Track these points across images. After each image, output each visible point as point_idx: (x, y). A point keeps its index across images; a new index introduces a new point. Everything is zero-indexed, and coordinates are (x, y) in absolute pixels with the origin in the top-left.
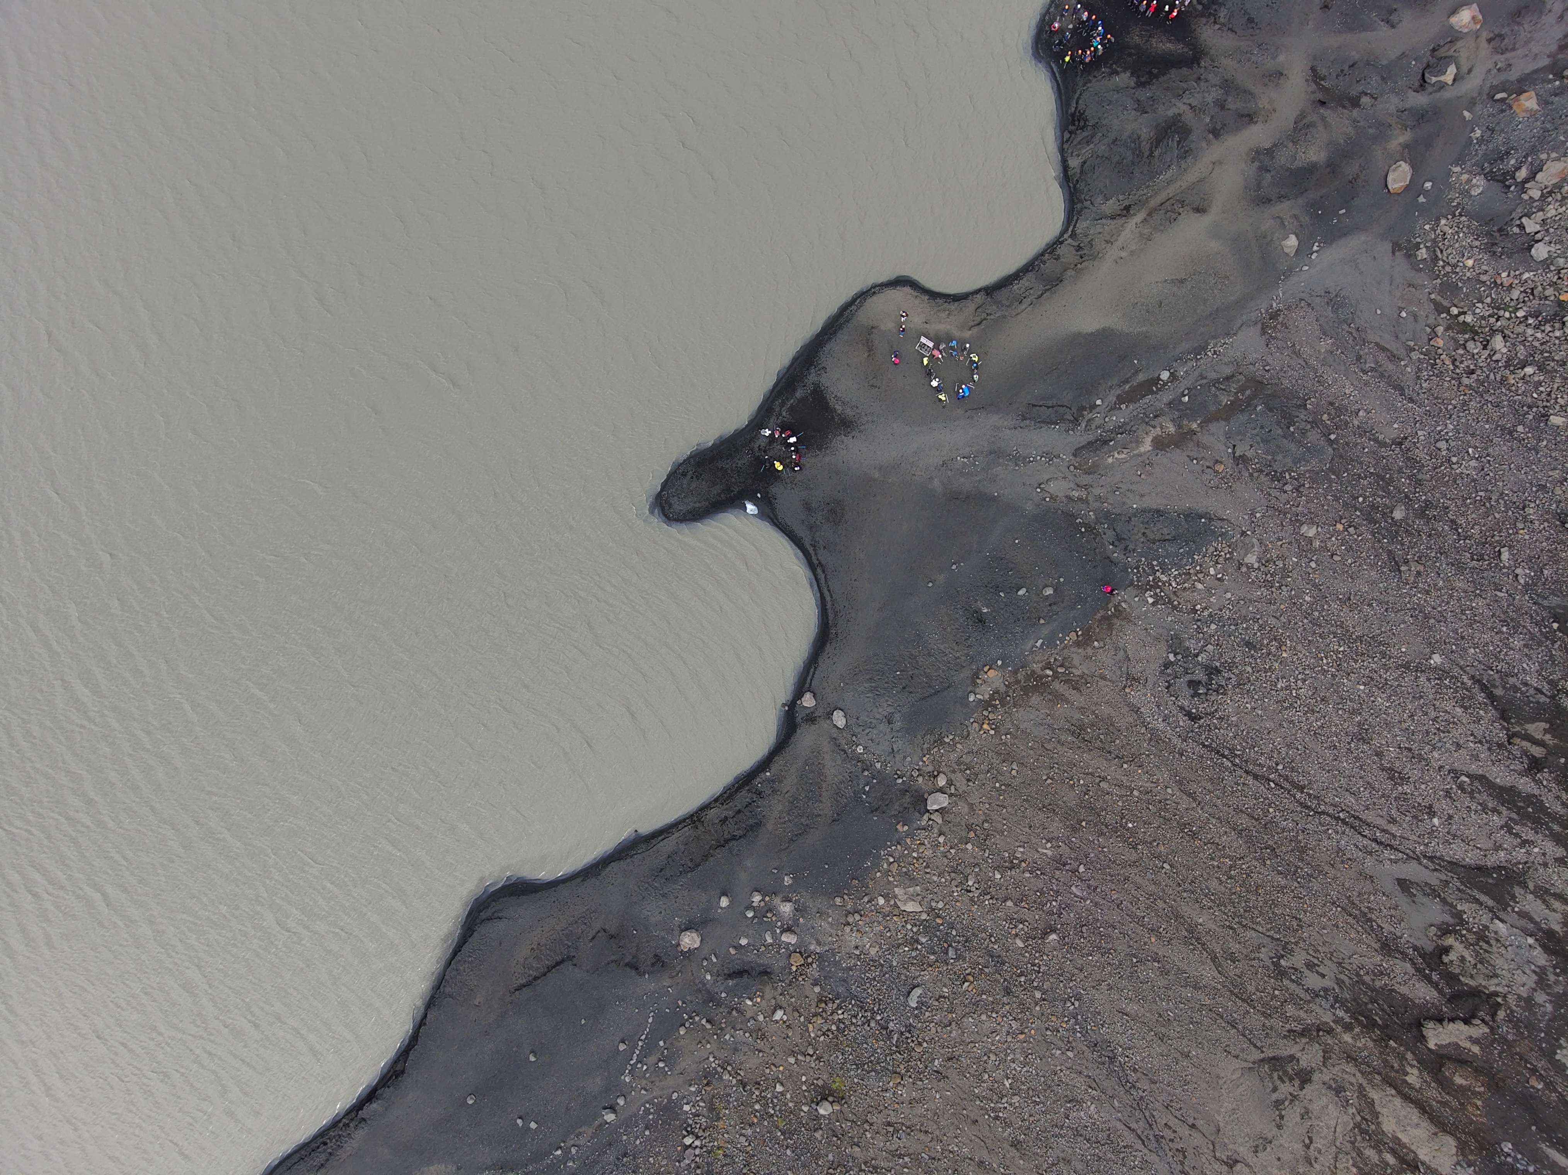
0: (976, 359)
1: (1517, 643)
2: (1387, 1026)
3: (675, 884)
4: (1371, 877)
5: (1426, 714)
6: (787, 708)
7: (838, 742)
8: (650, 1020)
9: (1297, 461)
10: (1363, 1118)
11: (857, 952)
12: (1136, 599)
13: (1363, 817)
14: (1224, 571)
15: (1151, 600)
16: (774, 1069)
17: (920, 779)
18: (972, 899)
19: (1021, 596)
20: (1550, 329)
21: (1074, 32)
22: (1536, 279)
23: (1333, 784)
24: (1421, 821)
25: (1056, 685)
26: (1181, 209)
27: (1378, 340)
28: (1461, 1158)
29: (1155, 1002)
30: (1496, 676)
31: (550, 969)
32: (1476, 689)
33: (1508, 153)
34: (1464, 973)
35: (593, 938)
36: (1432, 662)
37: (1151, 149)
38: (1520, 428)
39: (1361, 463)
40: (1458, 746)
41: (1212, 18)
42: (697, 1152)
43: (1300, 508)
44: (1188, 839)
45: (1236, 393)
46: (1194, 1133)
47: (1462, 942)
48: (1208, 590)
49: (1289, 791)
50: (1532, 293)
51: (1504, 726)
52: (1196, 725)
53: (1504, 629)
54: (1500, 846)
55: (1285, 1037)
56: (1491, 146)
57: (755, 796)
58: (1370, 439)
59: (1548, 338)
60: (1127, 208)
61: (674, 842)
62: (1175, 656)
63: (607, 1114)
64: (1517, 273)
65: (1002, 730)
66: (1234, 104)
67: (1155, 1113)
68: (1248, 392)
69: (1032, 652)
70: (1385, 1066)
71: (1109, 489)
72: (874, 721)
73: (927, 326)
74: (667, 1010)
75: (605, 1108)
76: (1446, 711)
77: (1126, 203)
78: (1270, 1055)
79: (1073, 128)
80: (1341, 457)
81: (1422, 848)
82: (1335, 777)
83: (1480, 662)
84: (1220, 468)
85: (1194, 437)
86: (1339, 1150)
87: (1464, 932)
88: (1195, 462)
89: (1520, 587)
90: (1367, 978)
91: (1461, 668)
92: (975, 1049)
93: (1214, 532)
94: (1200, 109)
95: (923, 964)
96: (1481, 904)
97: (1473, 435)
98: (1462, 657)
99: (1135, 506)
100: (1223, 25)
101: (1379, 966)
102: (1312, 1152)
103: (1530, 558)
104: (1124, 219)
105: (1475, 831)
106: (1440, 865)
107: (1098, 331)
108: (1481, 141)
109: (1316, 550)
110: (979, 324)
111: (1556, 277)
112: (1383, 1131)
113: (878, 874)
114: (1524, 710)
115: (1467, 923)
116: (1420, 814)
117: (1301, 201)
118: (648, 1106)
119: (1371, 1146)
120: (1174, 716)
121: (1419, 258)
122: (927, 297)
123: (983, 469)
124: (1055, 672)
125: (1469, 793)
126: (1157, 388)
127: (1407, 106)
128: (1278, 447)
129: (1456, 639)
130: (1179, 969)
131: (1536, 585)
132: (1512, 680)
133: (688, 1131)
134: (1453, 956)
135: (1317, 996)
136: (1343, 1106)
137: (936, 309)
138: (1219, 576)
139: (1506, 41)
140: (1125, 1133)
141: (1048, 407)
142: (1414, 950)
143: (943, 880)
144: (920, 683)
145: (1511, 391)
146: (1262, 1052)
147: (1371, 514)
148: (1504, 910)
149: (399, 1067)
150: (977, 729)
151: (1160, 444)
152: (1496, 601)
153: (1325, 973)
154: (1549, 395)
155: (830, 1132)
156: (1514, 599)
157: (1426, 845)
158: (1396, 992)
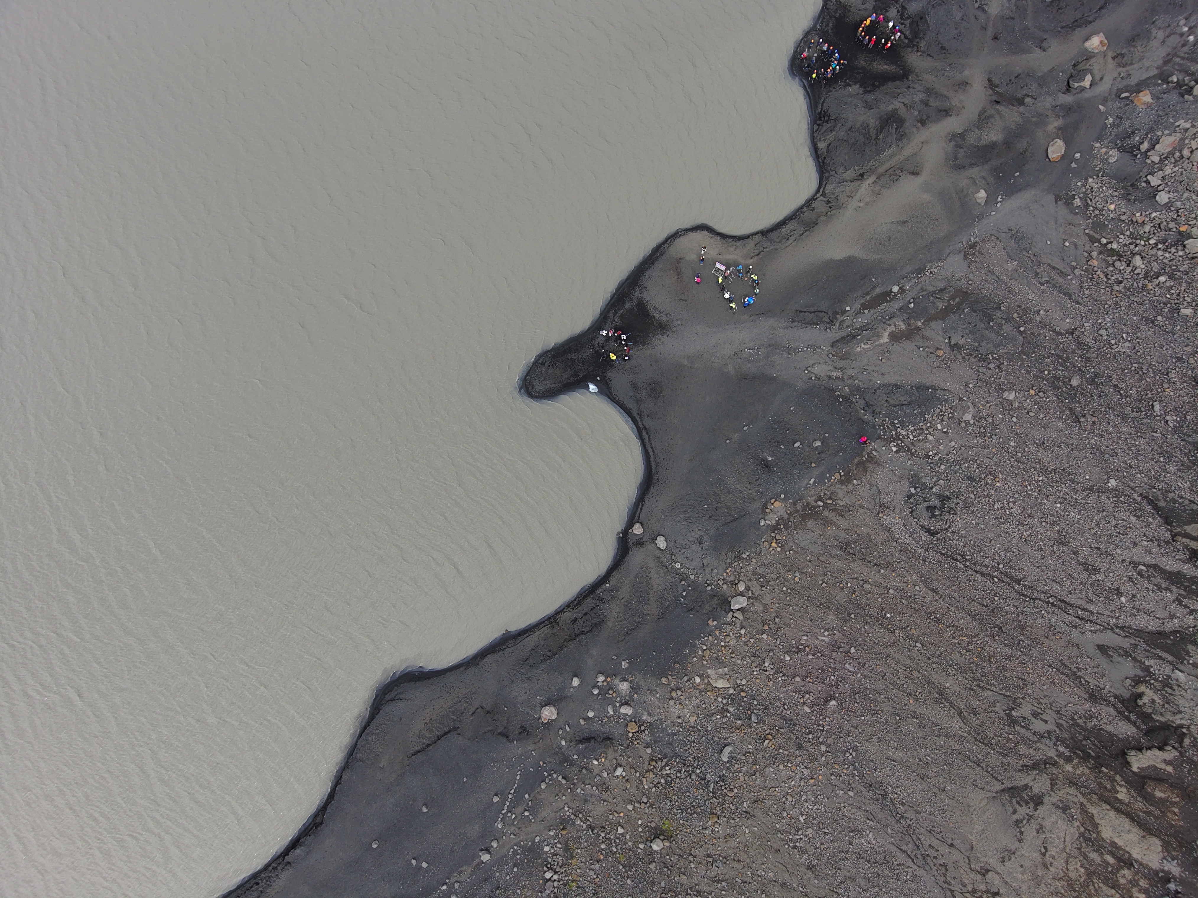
0: (756, 278)
1: (1172, 468)
2: (1099, 757)
3: (537, 669)
4: (1077, 645)
5: (1108, 522)
6: (621, 535)
7: (661, 560)
8: (518, 778)
9: (997, 346)
10: (1086, 829)
11: (680, 721)
12: (884, 448)
13: (1067, 599)
14: (948, 426)
15: (894, 449)
16: (616, 815)
17: (725, 586)
18: (768, 677)
19: (797, 448)
20: (1175, 251)
21: (818, 58)
22: (1161, 217)
23: (1042, 576)
24: (1111, 600)
25: (826, 513)
26: (901, 173)
27: (1050, 262)
28: (1166, 854)
29: (916, 749)
30: (1159, 493)
31: (439, 738)
32: (1145, 503)
33: (1133, 133)
34: (1155, 711)
35: (473, 714)
36: (1110, 485)
37: (877, 134)
38: (1159, 318)
39: (1045, 347)
40: (1135, 544)
41: (916, 49)
42: (556, 884)
43: (1002, 380)
44: (933, 623)
45: (949, 301)
46: (952, 850)
47: (1151, 689)
48: (937, 441)
49: (1009, 584)
50: (1160, 227)
51: (1168, 529)
52: (935, 539)
53: (1162, 459)
54: (1174, 615)
55: (1020, 771)
56: (1121, 129)
57: (598, 602)
58: (1049, 331)
59: (1174, 257)
60: (862, 175)
61: (536, 639)
62: (915, 489)
63: (483, 854)
64: (1147, 213)
65: (787, 547)
66: (934, 103)
67: (920, 837)
68: (957, 300)
69: (807, 488)
70: (1100, 788)
71: (859, 371)
72: (688, 543)
73: (720, 256)
74: (531, 769)
75: (482, 850)
76: (1123, 520)
77: (861, 171)
78: (1009, 786)
79: (820, 122)
80: (1029, 343)
81: (1114, 620)
82: (1043, 571)
83: (1145, 484)
84: (940, 353)
85: (920, 332)
86: (1069, 856)
87: (1152, 681)
88: (921, 349)
89: (1170, 429)
90: (1080, 721)
91: (1132, 489)
92: (775, 792)
93: (939, 398)
94: (910, 106)
95: (732, 728)
96: (1163, 660)
97: (1125, 325)
98: (1131, 481)
99: (878, 382)
100: (924, 52)
101: (1089, 711)
102: (1048, 858)
103: (1176, 409)
104: (859, 182)
105: (1154, 605)
106: (1129, 633)
107: (845, 258)
108: (1113, 126)
109: (1016, 409)
110: (758, 255)
111: (1176, 215)
112: (1103, 838)
113: (695, 659)
114: (1182, 516)
115: (1154, 675)
116: (1111, 595)
117: (986, 167)
118: (516, 848)
119: (1094, 850)
120: (917, 533)
121: (1075, 205)
122: (719, 238)
123: (765, 357)
124: (825, 504)
125: (1147, 578)
126: (890, 298)
127: (1058, 103)
128: (982, 336)
129: (1127, 468)
130: (932, 723)
131: (1182, 427)
132: (1171, 495)
133: (548, 868)
134: (1145, 700)
135: (1042, 737)
136: (1069, 821)
137: (726, 245)
138: (945, 430)
139: (1125, 58)
140: (898, 854)
141: (811, 313)
142: (1115, 698)
143: (745, 662)
144: (723, 513)
145: (1150, 294)
146: (1003, 784)
147: (1054, 382)
148: (1182, 663)
149: (318, 820)
150: (767, 547)
151: (895, 337)
152: (1154, 440)
153: (1047, 719)
154: (1178, 295)
155: (662, 864)
156: (1167, 438)
157: (1117, 618)
158: (1104, 730)
